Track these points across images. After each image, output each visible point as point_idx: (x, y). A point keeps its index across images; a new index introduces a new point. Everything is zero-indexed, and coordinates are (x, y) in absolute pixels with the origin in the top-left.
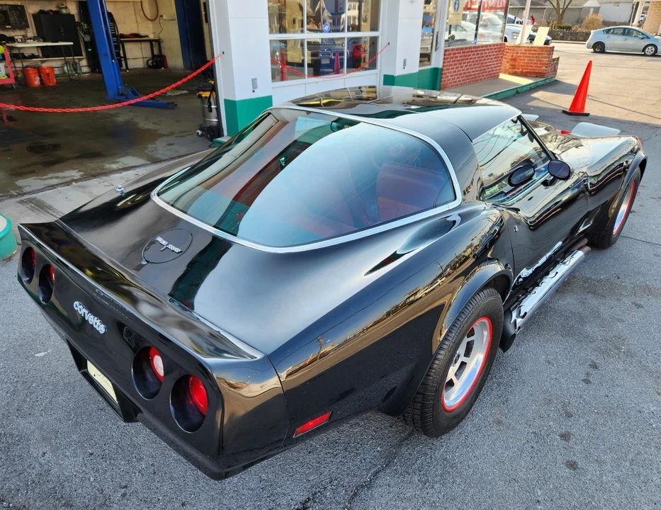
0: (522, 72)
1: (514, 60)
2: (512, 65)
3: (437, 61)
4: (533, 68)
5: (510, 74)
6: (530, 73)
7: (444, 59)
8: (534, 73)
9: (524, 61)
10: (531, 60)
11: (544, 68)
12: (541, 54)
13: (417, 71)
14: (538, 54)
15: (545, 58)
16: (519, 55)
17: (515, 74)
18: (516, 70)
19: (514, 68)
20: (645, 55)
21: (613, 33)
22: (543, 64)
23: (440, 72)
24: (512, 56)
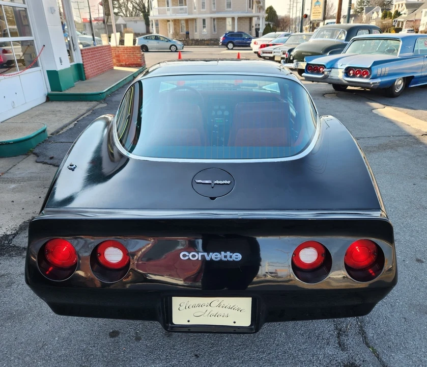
0: (126, 64)
1: (118, 56)
2: (118, 60)
3: (78, 59)
4: (132, 61)
5: (118, 66)
6: (132, 64)
7: (82, 56)
8: (134, 64)
9: (124, 57)
10: (129, 56)
11: (139, 60)
12: (135, 51)
13: (69, 66)
14: (133, 51)
15: (138, 54)
16: (120, 53)
17: (121, 66)
18: (122, 63)
19: (119, 62)
20: (172, 51)
21: (149, 39)
22: (139, 58)
23: (82, 66)
24: (116, 54)
